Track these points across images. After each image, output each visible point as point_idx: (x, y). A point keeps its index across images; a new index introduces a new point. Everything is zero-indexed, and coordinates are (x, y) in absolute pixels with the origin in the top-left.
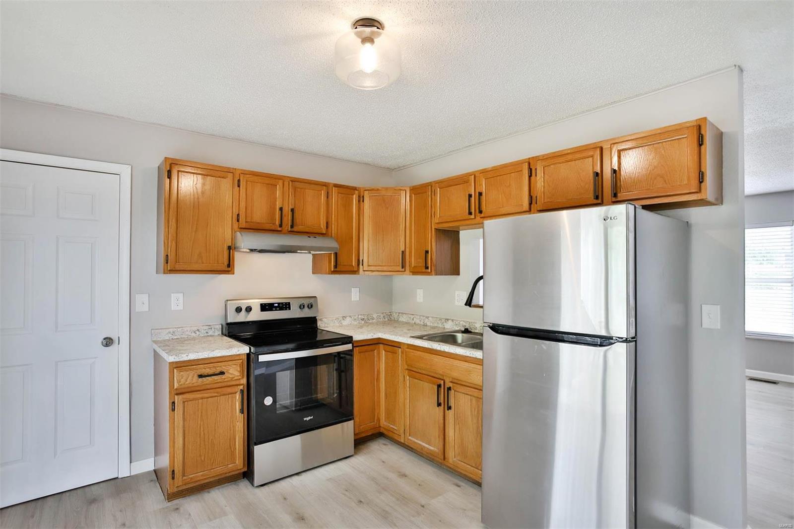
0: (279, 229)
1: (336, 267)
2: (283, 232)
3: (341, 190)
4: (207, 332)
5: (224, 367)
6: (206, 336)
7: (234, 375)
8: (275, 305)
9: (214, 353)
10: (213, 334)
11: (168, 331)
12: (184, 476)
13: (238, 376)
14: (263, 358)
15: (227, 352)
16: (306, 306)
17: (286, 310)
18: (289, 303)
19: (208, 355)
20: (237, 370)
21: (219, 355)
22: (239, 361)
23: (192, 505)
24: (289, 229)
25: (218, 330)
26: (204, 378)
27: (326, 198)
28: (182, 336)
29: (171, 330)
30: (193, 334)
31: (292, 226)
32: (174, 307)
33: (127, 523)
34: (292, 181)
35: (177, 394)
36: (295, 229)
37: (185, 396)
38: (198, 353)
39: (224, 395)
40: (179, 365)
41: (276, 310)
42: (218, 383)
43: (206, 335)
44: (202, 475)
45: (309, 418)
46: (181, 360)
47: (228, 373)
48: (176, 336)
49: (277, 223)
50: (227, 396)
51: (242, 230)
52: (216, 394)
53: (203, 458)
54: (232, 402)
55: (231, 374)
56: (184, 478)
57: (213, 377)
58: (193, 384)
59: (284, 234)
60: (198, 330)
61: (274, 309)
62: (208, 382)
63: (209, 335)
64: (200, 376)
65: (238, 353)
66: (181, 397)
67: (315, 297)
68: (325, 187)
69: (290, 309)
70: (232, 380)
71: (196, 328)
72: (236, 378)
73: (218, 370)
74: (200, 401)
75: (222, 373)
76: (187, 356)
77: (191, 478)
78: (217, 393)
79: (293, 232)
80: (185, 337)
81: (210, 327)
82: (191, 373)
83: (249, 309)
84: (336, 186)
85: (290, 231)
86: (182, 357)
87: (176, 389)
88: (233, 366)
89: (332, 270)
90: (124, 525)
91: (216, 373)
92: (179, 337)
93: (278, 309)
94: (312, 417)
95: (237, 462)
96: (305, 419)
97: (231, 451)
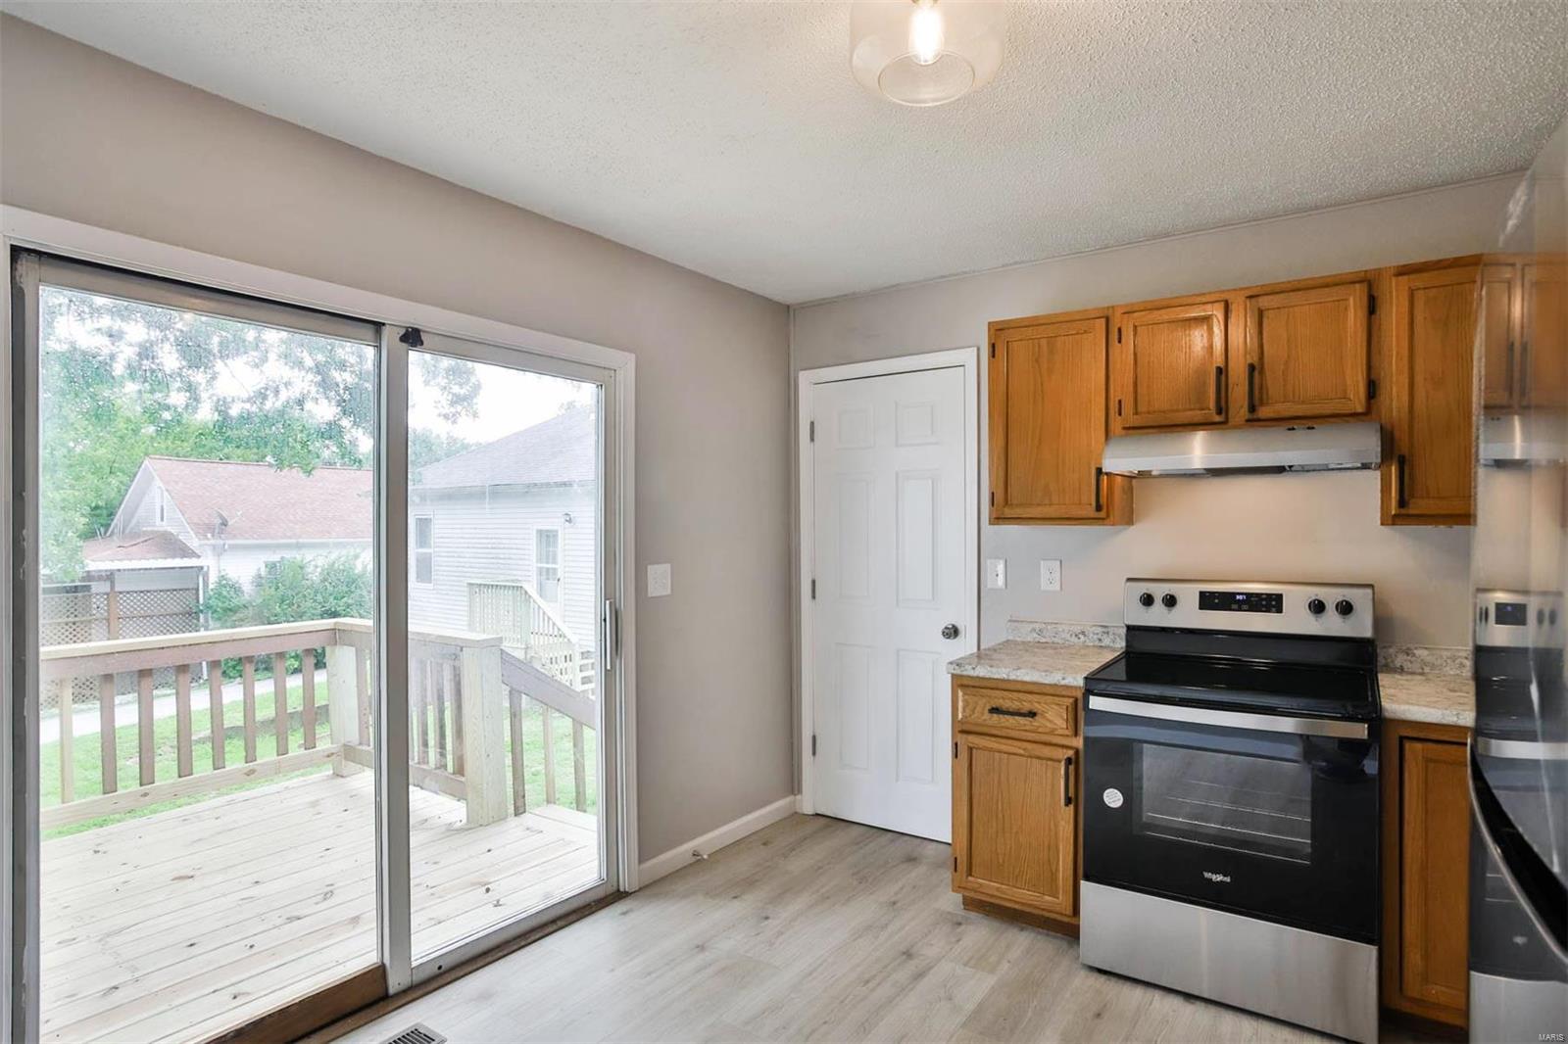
0: (1217, 419)
1: (1402, 503)
2: (1230, 424)
3: (1418, 280)
4: (1100, 640)
5: (1036, 705)
6: (1097, 646)
7: (1055, 724)
8: (1238, 597)
9: (1018, 673)
10: (1111, 645)
11: (1034, 625)
12: (971, 875)
13: (1063, 728)
14: (1097, 703)
15: (1042, 676)
16: (1330, 607)
17: (1268, 611)
18: (1279, 597)
19: (1008, 676)
20: (1062, 717)
21: (1027, 678)
22: (1066, 700)
23: (980, 932)
24: (1248, 416)
25: (1121, 639)
26: (1001, 716)
27: (1362, 313)
28: (1056, 640)
29: (1037, 626)
30: (1074, 639)
31: (1252, 409)
32: (1044, 585)
33: (899, 904)
34: (1250, 297)
35: (963, 732)
36: (1264, 412)
37: (971, 738)
38: (991, 666)
39: (1039, 758)
40: (965, 682)
41: (1240, 610)
42: (1026, 731)
43: (1097, 643)
44: (998, 889)
45: (1219, 878)
46: (965, 673)
47: (1045, 717)
48: (1045, 637)
49: (1212, 404)
50: (1044, 761)
51: (1131, 431)
52: (1022, 752)
53: (1001, 861)
54: (1053, 774)
55: (1050, 721)
56: (970, 878)
57: (1017, 717)
58: (985, 720)
59: (1236, 427)
60: (1083, 633)
61: (1234, 606)
62: (1007, 724)
63: (1103, 644)
64: (995, 710)
65: (1063, 683)
66: (965, 736)
67: (1371, 586)
68: (1357, 286)
69: (1279, 610)
70: (1052, 732)
71: (1078, 629)
72: (1060, 732)
73: (1026, 707)
74: (997, 754)
75: (1032, 714)
76: (974, 669)
77: (981, 885)
78: (1024, 750)
79: (1255, 420)
80: (1060, 641)
81: (1104, 630)
82: (982, 702)
83: (1170, 601)
84: (1404, 271)
85: (1248, 421)
86: (966, 670)
87: (961, 722)
88: (1053, 706)
89: (1393, 512)
90: (894, 903)
91: (1022, 711)
92: (1048, 640)
93: (1245, 607)
94: (1228, 879)
95: (1061, 898)
96: (1207, 875)
97: (1051, 871)
